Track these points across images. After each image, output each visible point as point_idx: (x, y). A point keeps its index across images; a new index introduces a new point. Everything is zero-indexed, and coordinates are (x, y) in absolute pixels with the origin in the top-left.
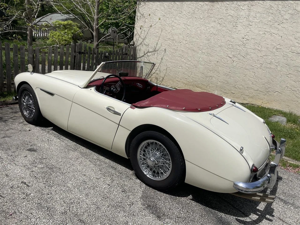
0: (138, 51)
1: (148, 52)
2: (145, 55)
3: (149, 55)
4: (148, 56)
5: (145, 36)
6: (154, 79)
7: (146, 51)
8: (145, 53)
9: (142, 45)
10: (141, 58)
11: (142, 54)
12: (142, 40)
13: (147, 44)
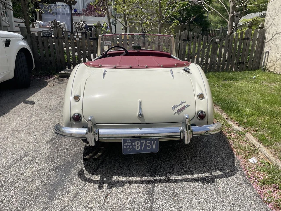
0: (267, 34)
1: (276, 34)
2: (273, 37)
3: (277, 37)
4: (275, 38)
5: (275, 15)
6: (278, 66)
7: (274, 33)
8: (274, 35)
9: (272, 26)
10: (269, 42)
11: (270, 38)
12: (272, 21)
13: (276, 25)
